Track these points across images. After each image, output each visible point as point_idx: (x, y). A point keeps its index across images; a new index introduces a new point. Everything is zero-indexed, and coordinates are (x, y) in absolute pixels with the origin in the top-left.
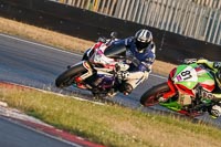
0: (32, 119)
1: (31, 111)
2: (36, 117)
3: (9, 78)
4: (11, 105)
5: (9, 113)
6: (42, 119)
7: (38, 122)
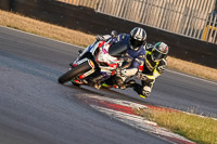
0: (177, 136)
1: (177, 130)
2: (181, 135)
3: (159, 102)
4: (160, 125)
5: (159, 131)
6: (185, 136)
7: (183, 138)
